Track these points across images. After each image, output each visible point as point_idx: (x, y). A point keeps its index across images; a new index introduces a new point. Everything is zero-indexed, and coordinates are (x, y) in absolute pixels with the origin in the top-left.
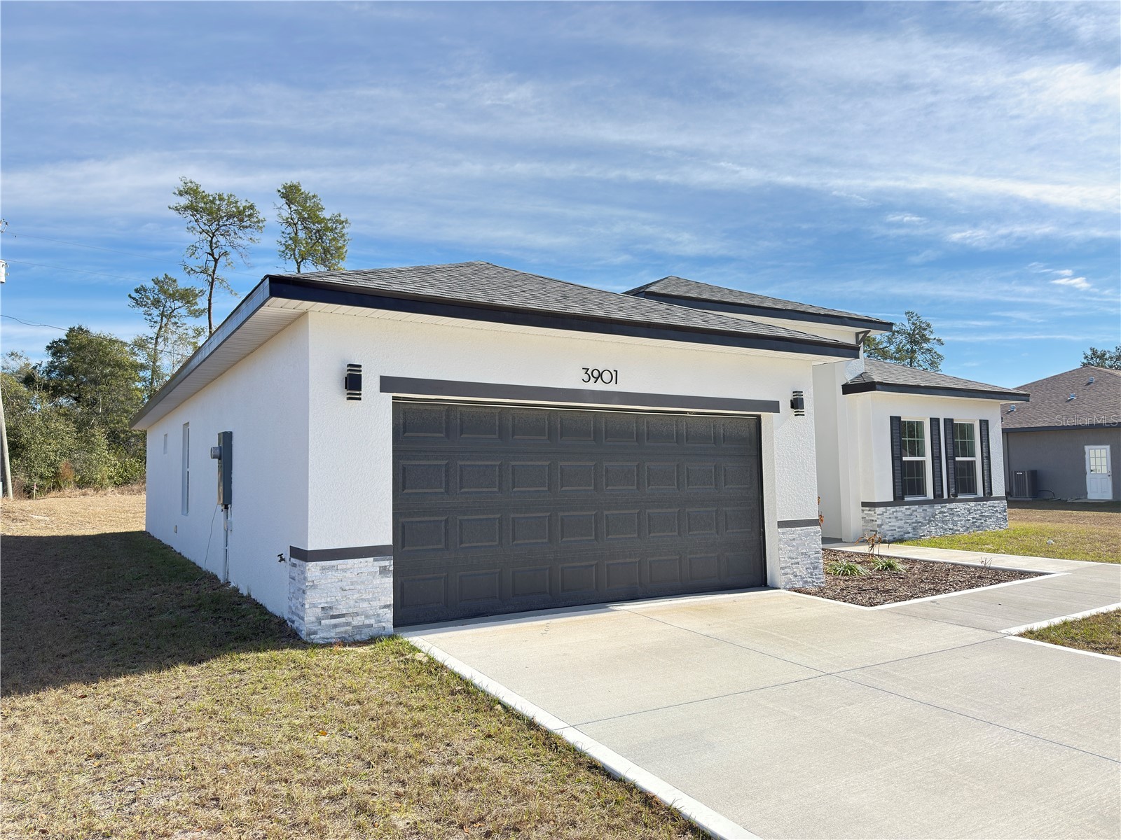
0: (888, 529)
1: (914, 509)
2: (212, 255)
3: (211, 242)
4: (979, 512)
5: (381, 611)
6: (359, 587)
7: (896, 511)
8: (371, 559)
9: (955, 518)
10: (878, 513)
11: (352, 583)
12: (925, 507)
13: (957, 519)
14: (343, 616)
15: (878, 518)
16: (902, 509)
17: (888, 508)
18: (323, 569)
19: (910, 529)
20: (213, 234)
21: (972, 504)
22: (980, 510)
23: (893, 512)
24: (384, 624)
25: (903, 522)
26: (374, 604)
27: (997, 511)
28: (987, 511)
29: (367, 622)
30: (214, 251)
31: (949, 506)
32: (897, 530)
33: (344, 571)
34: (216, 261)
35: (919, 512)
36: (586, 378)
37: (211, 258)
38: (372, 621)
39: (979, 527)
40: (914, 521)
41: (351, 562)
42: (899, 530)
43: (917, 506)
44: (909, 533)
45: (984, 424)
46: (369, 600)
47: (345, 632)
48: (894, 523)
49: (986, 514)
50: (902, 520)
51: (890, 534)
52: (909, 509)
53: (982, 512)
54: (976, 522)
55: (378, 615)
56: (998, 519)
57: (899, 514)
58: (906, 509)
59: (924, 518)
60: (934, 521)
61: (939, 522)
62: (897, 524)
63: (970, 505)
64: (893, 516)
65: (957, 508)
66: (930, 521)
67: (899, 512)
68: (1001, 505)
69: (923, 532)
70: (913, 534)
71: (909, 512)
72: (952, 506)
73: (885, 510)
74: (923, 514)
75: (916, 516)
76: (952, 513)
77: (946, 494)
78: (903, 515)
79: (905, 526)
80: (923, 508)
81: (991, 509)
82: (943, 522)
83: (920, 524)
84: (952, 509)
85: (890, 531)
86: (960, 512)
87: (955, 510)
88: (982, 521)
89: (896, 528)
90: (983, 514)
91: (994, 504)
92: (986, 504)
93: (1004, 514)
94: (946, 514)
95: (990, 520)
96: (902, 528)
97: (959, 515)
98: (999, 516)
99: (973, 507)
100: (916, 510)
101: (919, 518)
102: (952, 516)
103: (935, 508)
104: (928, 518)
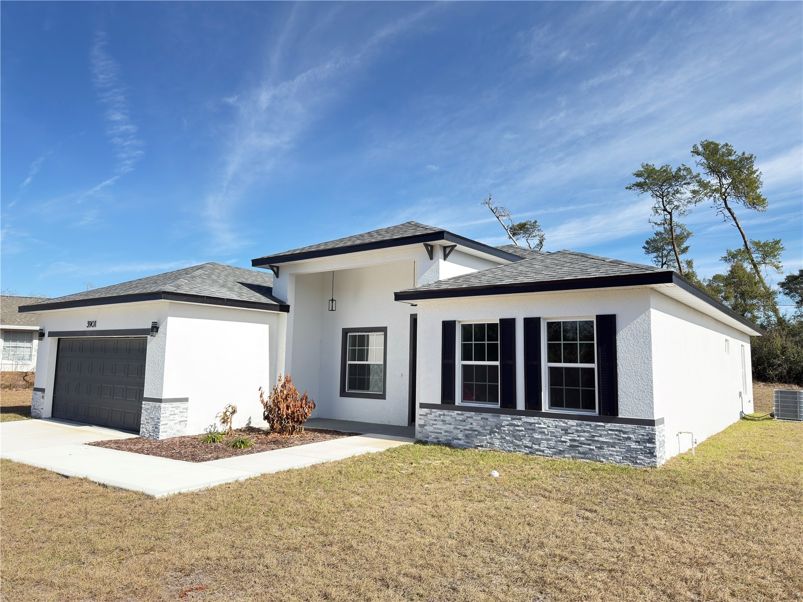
2: (665, 210)
6: (39, 401)
8: (41, 392)
9: (536, 436)
10: (420, 413)
13: (540, 437)
14: (36, 409)
17: (433, 410)
18: (35, 393)
23: (440, 415)
26: (40, 407)
30: (667, 207)
31: (525, 419)
33: (37, 395)
34: (670, 213)
48: (439, 425)
51: (433, 435)
52: (461, 414)
57: (447, 418)
58: (458, 414)
60: (498, 433)
61: (508, 435)
62: (445, 427)
63: (567, 423)
64: (439, 419)
65: (540, 424)
66: (492, 432)
67: (448, 416)
68: (642, 432)
69: (480, 442)
70: (464, 442)
71: (460, 418)
72: (532, 420)
73: (429, 412)
74: (481, 423)
75: (472, 424)
76: (531, 428)
77: (521, 404)
78: (454, 420)
79: (455, 431)
80: (482, 416)
81: (616, 435)
82: (514, 436)
83: (477, 433)
84: (531, 424)
85: (434, 432)
86: (546, 428)
87: (537, 425)
88: (592, 447)
89: (443, 432)
90: (596, 438)
91: (624, 428)
92: (604, 426)
93: (648, 445)
94: (521, 428)
95: (611, 449)
96: (450, 432)
97: (544, 432)
98: (633, 445)
99: (573, 426)
100: (472, 418)
101: (475, 426)
102: (531, 432)
103: (501, 418)
104: (489, 428)
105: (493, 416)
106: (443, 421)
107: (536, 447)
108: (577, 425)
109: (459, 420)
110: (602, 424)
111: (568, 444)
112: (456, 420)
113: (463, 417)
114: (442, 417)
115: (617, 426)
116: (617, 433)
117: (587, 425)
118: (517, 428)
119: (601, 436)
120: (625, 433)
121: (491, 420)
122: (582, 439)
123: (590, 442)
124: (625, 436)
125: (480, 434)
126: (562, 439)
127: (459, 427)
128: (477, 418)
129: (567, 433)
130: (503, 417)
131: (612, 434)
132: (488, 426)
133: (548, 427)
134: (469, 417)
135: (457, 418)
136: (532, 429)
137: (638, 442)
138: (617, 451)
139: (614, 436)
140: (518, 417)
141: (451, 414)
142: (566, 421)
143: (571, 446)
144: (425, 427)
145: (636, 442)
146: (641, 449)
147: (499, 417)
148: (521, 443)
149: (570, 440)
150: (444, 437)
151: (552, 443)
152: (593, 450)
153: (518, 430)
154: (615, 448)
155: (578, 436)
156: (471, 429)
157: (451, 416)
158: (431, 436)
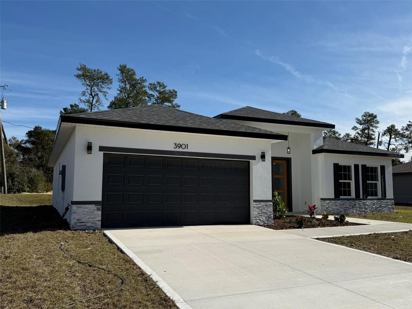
0: (331, 209)
1: (345, 202)
2: (92, 95)
3: (91, 89)
4: (379, 205)
5: (97, 222)
6: (89, 214)
7: (336, 203)
8: (94, 205)
9: (366, 207)
10: (326, 203)
11: (87, 212)
12: (350, 201)
13: (367, 207)
14: (84, 222)
15: (326, 205)
16: (339, 202)
17: (332, 201)
18: (78, 207)
19: (342, 210)
20: (92, 86)
21: (375, 201)
22: (379, 204)
23: (334, 203)
24: (98, 226)
25: (339, 207)
26: (95, 219)
27: (389, 204)
28: (383, 204)
29: (92, 225)
30: (92, 93)
31: (363, 201)
32: (336, 210)
33: (85, 208)
34: (93, 98)
35: (347, 203)
36: (175, 147)
37: (91, 96)
38: (94, 225)
39: (379, 211)
40: (345, 207)
41: (87, 206)
42: (337, 210)
43: (346, 201)
44: (342, 212)
45: (383, 168)
46: (93, 218)
47: (84, 228)
48: (334, 207)
49: (383, 206)
50: (338, 206)
51: (332, 211)
52: (343, 202)
53: (381, 205)
54: (377, 209)
55: (96, 223)
56: (389, 208)
57: (337, 204)
58: (341, 202)
59: (350, 206)
60: (355, 207)
61: (358, 208)
66: (353, 207)
67: (337, 203)
68: (391, 202)
69: (349, 212)
72: (365, 201)
73: (330, 202)
74: (349, 204)
75: (346, 205)
76: (364, 204)
77: (361, 196)
78: (339, 204)
79: (340, 209)
82: (360, 208)
87: (366, 203)
91: (387, 201)
92: (383, 201)
97: (368, 205)
105: (353, 201)
106: (335, 205)
107: (366, 211)
108: (377, 202)
111: (375, 208)
113: (343, 203)
114: (335, 203)
117: (379, 201)
118: (361, 205)
119: (382, 205)
120: (388, 203)
121: (353, 203)
123: (380, 207)
124: (388, 204)
125: (349, 209)
126: (373, 207)
127: (341, 207)
129: (374, 205)
130: (356, 201)
132: (352, 205)
133: (369, 203)
135: (341, 204)
138: (386, 209)
139: (385, 204)
140: (361, 201)
143: (375, 209)
144: (329, 208)
145: (390, 205)
146: (391, 207)
148: (362, 210)
149: (375, 207)
150: (337, 212)
151: (370, 209)
155: (377, 205)
156: (346, 207)
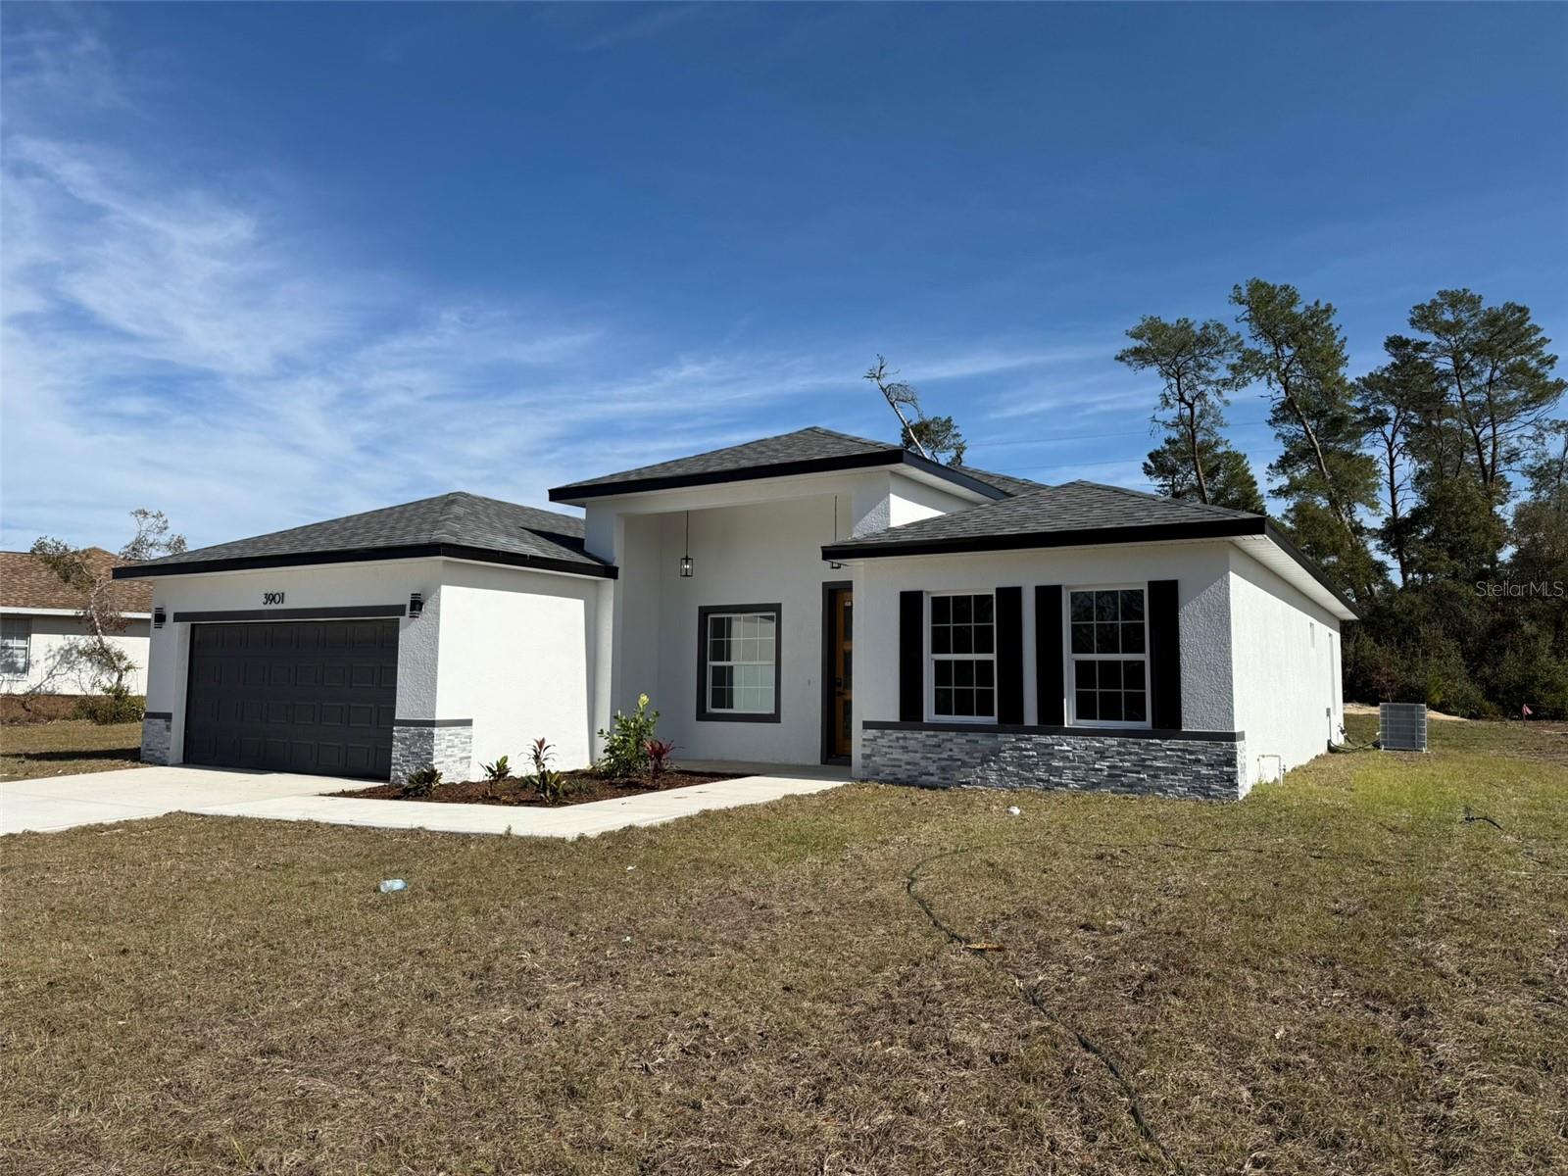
0: (883, 763)
1: (945, 737)
4: (1132, 757)
6: (158, 735)
7: (905, 738)
8: (164, 720)
9: (1057, 763)
10: (864, 737)
11: (156, 733)
12: (972, 736)
13: (1061, 764)
14: (152, 750)
16: (920, 736)
17: (886, 731)
18: (148, 723)
19: (932, 768)
21: (1113, 741)
22: (1137, 754)
23: (898, 739)
25: (919, 755)
31: (1036, 738)
32: (904, 767)
35: (957, 744)
36: (266, 601)
39: (1130, 786)
40: (945, 756)
41: (157, 721)
42: (909, 767)
43: (954, 734)
44: (932, 775)
45: (1165, 589)
48: (897, 754)
49: (1159, 763)
50: (916, 752)
51: (887, 770)
52: (936, 736)
54: (1121, 776)
56: (1198, 776)
57: (911, 744)
58: (927, 736)
59: (970, 754)
60: (994, 762)
61: (1011, 764)
62: (906, 757)
63: (1103, 743)
64: (896, 744)
65: (1062, 745)
66: (985, 760)
67: (911, 739)
68: (1217, 750)
69: (964, 777)
70: (940, 778)
71: (933, 741)
72: (1048, 740)
73: (879, 734)
74: (967, 747)
75: (951, 750)
76: (1047, 752)
77: (1031, 717)
78: (921, 745)
79: (923, 763)
80: (967, 738)
81: (1178, 756)
82: (1020, 766)
83: (960, 763)
84: (1047, 746)
85: (888, 766)
86: (1070, 751)
87: (1056, 748)
88: (1142, 776)
89: (902, 764)
90: (1148, 763)
91: (1190, 746)
92: (1160, 745)
93: (1225, 769)
94: (1031, 753)
95: (1171, 777)
96: (915, 764)
97: (1068, 757)
98: (1204, 771)
99: (1113, 746)
100: (951, 740)
101: (956, 754)
102: (1048, 757)
103: (999, 739)
104: (980, 755)
105: (987, 736)
106: (903, 747)
107: (1057, 780)
108: (1119, 745)
109: (930, 746)
110: (1158, 741)
111: (1105, 773)
112: (924, 745)
113: (936, 740)
114: (901, 741)
115: (1180, 743)
116: (1179, 753)
117: (1134, 744)
118: (1025, 753)
119: (1155, 759)
120: (1191, 753)
121: (984, 742)
122: (1125, 764)
123: (1139, 769)
124: (1193, 757)
125: (964, 764)
126: (1096, 766)
127: (929, 755)
128: (960, 741)
129: (1103, 758)
130: (1001, 738)
131: (1172, 756)
132: (978, 752)
133: (1074, 749)
134: (948, 740)
135: (928, 743)
136: (1049, 754)
137: (1212, 765)
138: (1179, 780)
139: (1175, 759)
140: (1027, 736)
141: (916, 735)
142: (1102, 739)
143: (1109, 775)
144: (874, 759)
145: (1208, 765)
146: (1215, 775)
147: (996, 737)
148: (1031, 775)
149: (1108, 767)
150: (906, 772)
151: (1080, 773)
152: (1143, 779)
153: (1026, 756)
154: (1176, 775)
155: (1121, 761)
156: (951, 758)
157: (916, 739)
158: (882, 772)
